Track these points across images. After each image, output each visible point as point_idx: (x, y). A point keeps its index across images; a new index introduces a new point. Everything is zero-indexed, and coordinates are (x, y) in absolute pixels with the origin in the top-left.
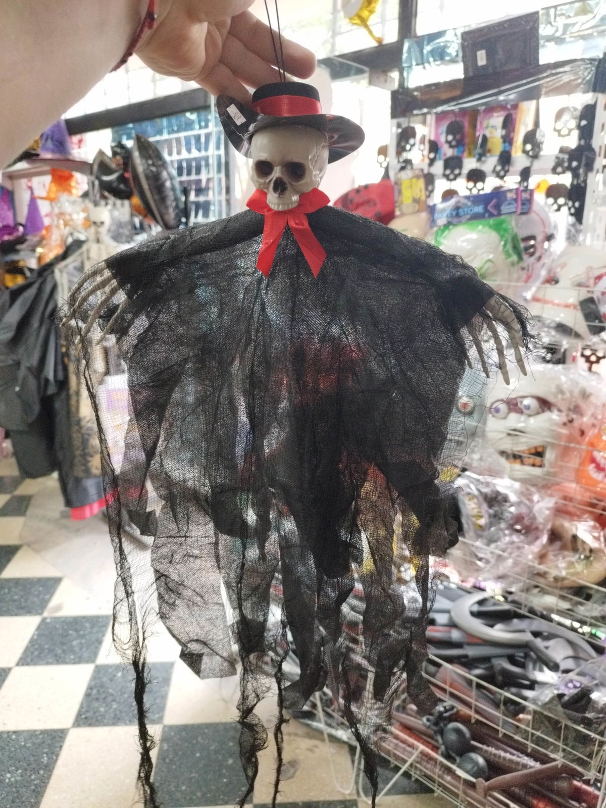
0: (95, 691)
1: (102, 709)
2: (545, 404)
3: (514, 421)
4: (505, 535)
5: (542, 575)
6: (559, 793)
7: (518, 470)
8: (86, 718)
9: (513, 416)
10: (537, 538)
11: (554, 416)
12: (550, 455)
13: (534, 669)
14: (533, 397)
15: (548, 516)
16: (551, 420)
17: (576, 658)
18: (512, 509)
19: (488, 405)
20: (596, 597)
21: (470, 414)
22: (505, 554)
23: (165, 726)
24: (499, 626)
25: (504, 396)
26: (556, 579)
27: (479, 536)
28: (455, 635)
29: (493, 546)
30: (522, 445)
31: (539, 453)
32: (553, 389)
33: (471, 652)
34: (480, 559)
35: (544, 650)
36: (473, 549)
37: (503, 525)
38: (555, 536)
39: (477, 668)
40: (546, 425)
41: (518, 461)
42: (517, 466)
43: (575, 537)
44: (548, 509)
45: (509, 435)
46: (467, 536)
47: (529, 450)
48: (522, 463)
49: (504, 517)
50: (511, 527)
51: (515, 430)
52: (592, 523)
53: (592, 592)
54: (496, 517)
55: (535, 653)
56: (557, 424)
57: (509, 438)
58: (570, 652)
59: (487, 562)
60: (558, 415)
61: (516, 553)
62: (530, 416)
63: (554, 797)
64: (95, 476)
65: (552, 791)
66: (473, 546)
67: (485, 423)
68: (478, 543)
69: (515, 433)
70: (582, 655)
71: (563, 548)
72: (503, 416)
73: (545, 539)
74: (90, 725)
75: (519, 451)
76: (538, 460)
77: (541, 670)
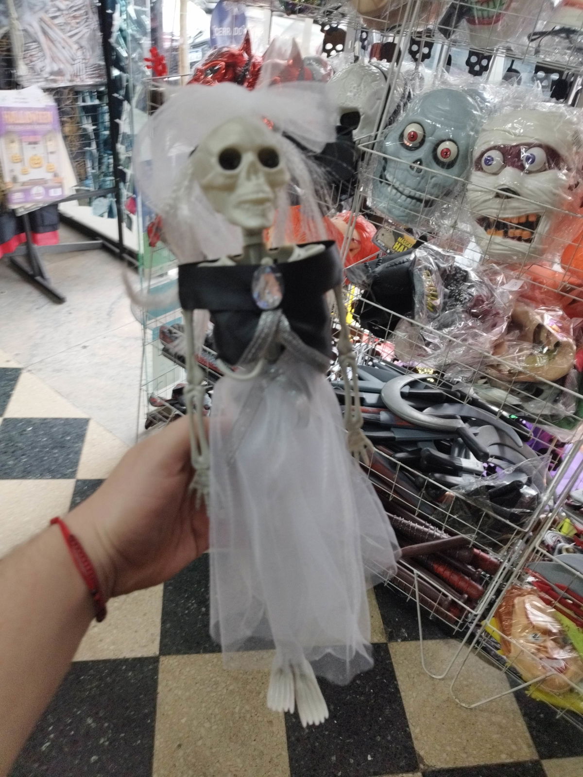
2: (553, 157)
3: (508, 177)
4: (461, 319)
5: (496, 367)
6: (458, 560)
7: (498, 244)
9: (509, 170)
10: (494, 326)
11: (562, 175)
12: (543, 228)
13: (459, 455)
14: (540, 146)
15: (510, 301)
16: (558, 179)
17: (501, 445)
18: (473, 291)
19: (476, 154)
20: (547, 393)
21: (450, 165)
22: (459, 341)
23: (78, 481)
24: (428, 410)
25: (500, 143)
26: (511, 373)
27: (431, 319)
28: (384, 416)
29: (446, 330)
30: (510, 212)
31: (530, 223)
32: (569, 138)
33: (398, 435)
34: (428, 344)
35: (473, 437)
36: (422, 332)
37: (459, 308)
38: (516, 324)
39: (402, 451)
40: (549, 186)
41: (501, 232)
42: (499, 238)
43: (540, 327)
44: (511, 292)
45: (498, 196)
46: (417, 317)
47: (519, 218)
48: (506, 235)
49: (462, 299)
50: (468, 311)
51: (507, 190)
52: (561, 313)
53: (543, 388)
54: (452, 298)
55: (463, 439)
56: (562, 186)
57: (498, 200)
58: (496, 438)
59: (436, 347)
60: (566, 175)
61: (470, 341)
62: (530, 172)
63: (453, 561)
65: (453, 558)
66: (422, 328)
67: (467, 178)
68: (430, 327)
69: (507, 193)
70: (508, 442)
71: (522, 338)
72: (494, 171)
73: (504, 326)
75: (504, 219)
76: (526, 233)
77: (467, 457)
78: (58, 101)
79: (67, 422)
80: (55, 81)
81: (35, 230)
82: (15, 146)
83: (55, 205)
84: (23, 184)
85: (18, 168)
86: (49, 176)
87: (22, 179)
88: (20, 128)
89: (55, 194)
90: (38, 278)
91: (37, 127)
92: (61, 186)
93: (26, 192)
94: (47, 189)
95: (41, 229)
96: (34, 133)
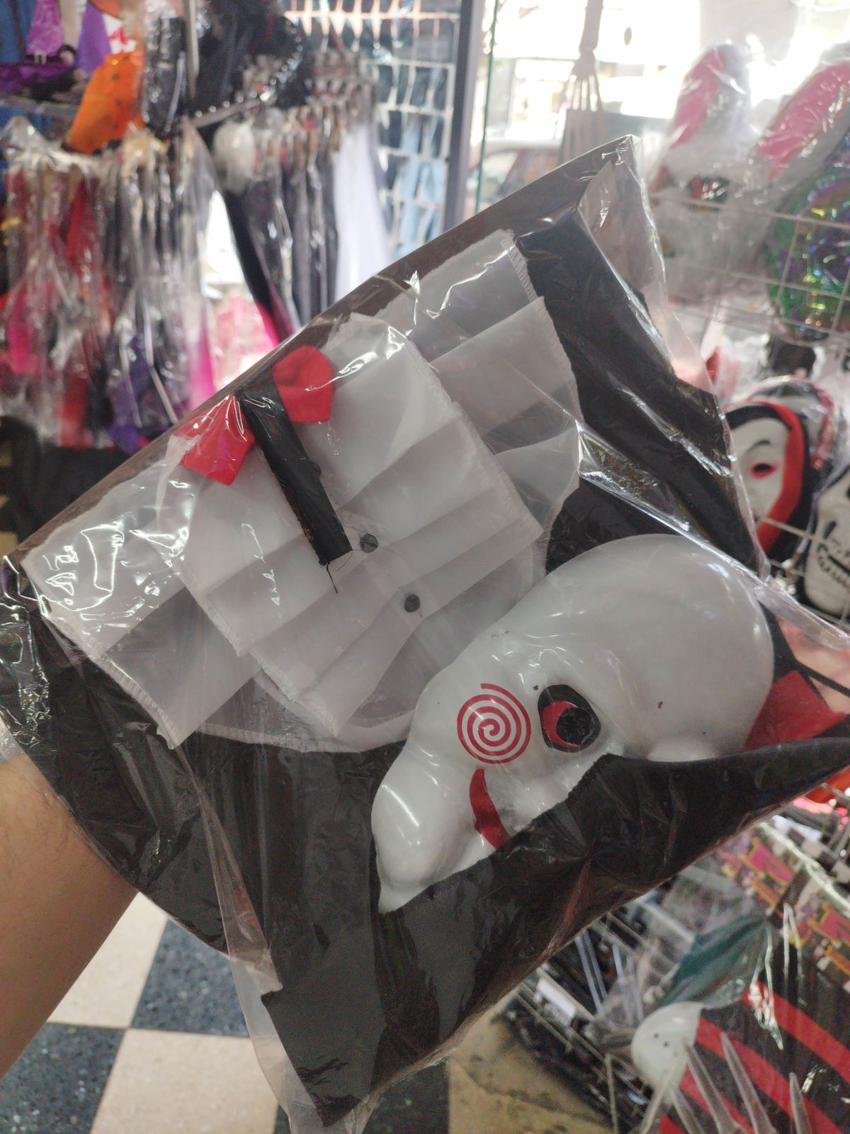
0: (171, 954)
1: (184, 995)
8: (155, 1010)
74: (162, 1027)
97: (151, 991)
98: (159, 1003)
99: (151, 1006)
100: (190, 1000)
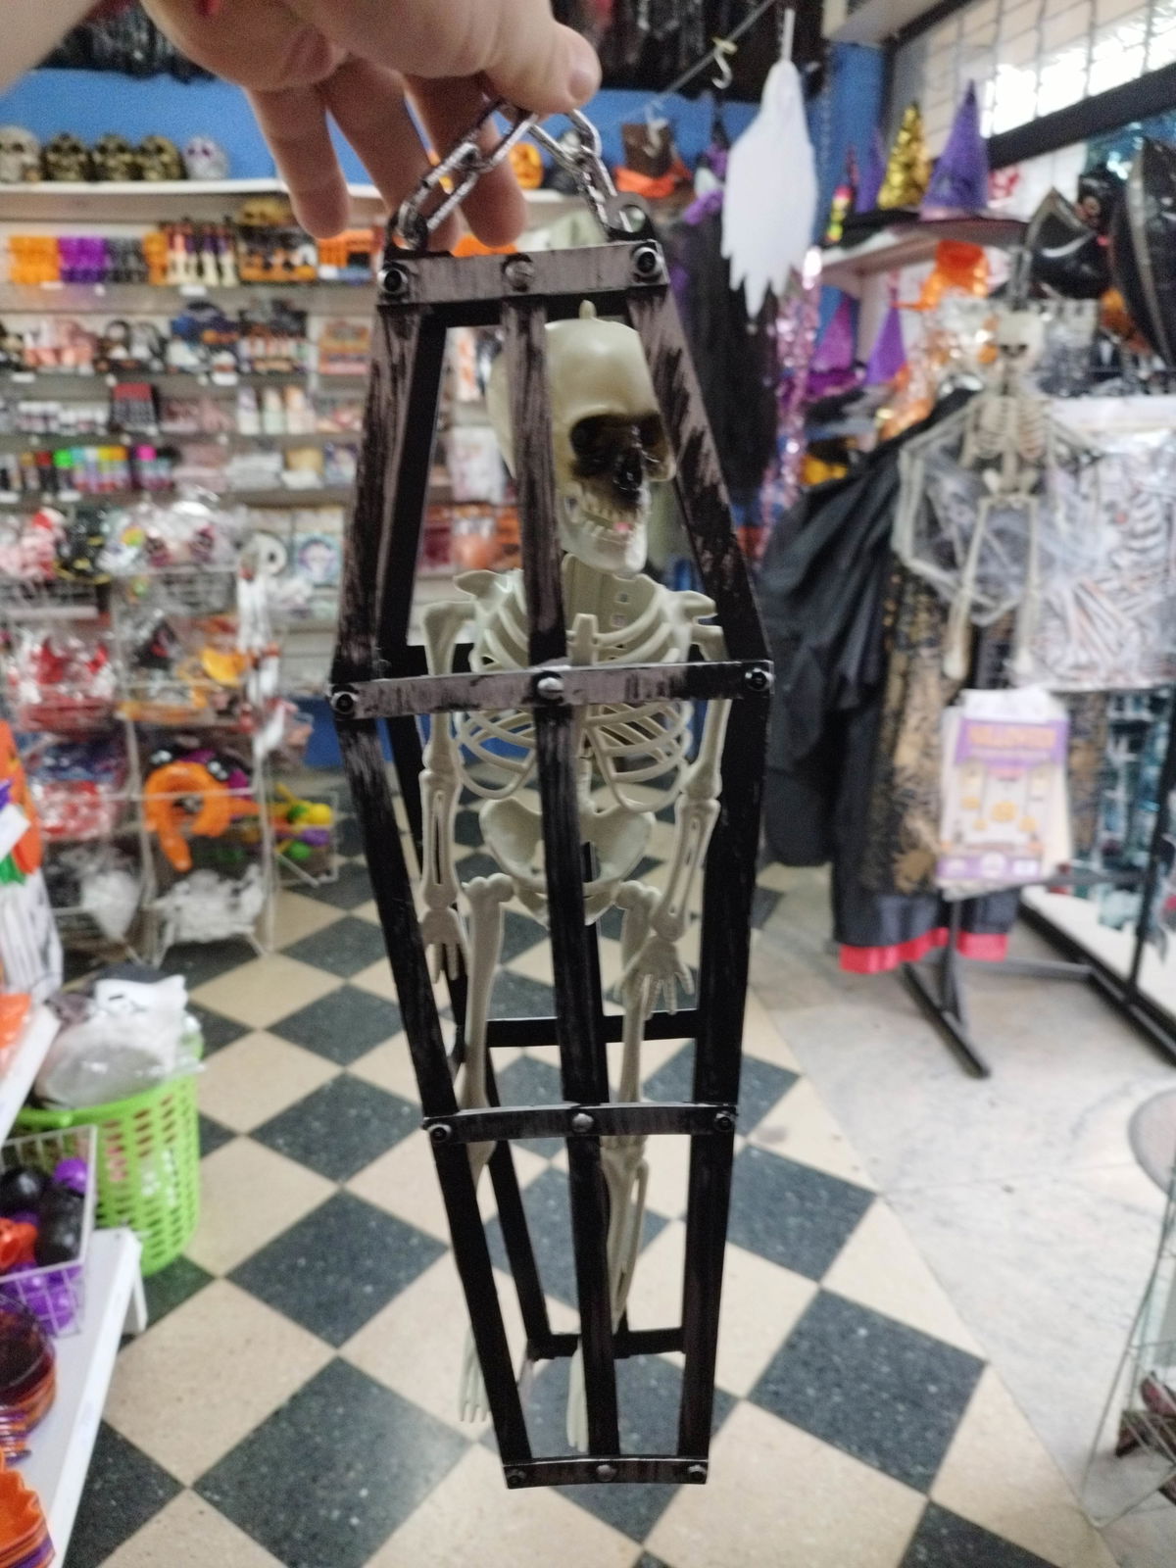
0: (805, 1345)
1: (811, 1392)
8: (776, 1394)
23: (931, 1504)
64: (902, 894)
74: (781, 1414)
78: (1073, 713)
79: (939, 1350)
80: (1075, 680)
81: (967, 925)
82: (976, 783)
83: (1015, 891)
84: (971, 847)
85: (969, 819)
86: (1020, 839)
87: (972, 837)
88: (990, 754)
89: (1024, 871)
90: (948, 1017)
91: (1023, 755)
92: (1039, 857)
93: (972, 861)
94: (1011, 862)
95: (977, 927)
96: (1016, 763)
97: (776, 1373)
98: (784, 1389)
99: (772, 1387)
100: (818, 1400)
